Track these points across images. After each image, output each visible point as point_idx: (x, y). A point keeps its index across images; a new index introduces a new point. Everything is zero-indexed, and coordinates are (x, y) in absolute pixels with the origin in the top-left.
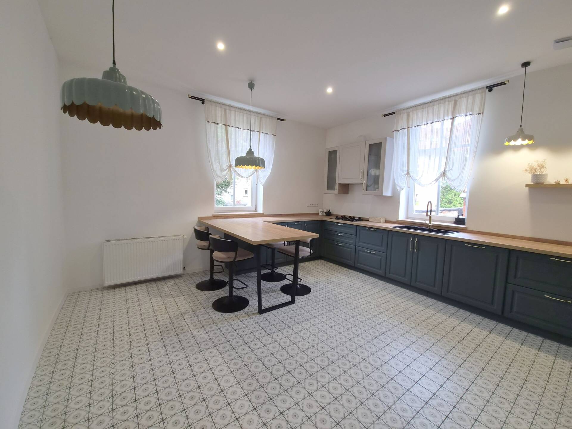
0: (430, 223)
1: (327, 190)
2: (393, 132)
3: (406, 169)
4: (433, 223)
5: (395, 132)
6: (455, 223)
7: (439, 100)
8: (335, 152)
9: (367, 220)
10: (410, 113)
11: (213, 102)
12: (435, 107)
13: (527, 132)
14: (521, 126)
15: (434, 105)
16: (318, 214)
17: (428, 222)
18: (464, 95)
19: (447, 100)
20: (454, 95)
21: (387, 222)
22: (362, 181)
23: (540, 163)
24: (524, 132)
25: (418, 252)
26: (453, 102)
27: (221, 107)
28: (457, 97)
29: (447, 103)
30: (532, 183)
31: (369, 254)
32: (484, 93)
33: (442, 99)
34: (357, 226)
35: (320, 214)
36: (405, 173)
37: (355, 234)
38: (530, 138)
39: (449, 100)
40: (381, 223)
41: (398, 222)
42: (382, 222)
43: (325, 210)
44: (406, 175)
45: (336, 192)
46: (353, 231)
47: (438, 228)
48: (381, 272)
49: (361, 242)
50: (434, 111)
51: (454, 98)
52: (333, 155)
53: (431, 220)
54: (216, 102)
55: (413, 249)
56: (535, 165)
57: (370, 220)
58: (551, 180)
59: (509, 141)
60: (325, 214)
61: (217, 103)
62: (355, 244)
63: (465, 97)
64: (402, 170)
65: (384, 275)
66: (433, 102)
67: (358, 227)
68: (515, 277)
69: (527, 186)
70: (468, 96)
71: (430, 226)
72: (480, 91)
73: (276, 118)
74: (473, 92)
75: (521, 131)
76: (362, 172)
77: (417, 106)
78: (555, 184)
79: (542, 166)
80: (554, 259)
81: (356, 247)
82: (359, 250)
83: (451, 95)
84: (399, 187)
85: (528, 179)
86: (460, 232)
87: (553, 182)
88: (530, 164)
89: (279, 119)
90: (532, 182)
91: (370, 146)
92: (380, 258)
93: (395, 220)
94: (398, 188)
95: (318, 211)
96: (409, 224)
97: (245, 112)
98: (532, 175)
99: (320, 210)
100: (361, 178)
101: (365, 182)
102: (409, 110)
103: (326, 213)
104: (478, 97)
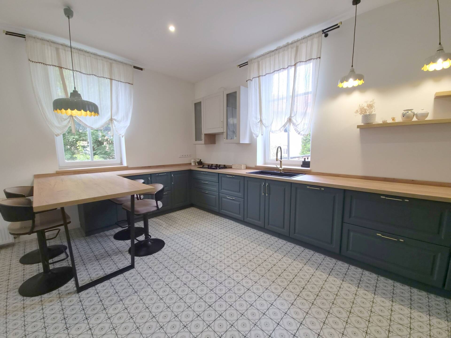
0: (281, 167)
1: (196, 141)
2: (247, 81)
3: (259, 117)
4: (283, 167)
5: (248, 82)
6: (302, 166)
7: (283, 47)
8: (200, 103)
9: (230, 167)
10: (260, 62)
11: (38, 38)
12: (280, 54)
13: (357, 72)
14: (352, 66)
15: (279, 53)
16: (190, 164)
17: (279, 166)
18: (304, 41)
19: (290, 46)
20: (296, 41)
21: (247, 168)
22: (223, 130)
23: (369, 103)
24: (355, 72)
25: (269, 196)
26: (295, 48)
27: (51, 46)
28: (298, 43)
29: (290, 50)
30: (363, 124)
31: (230, 201)
32: (320, 37)
33: (286, 46)
34: (219, 173)
35: (193, 164)
36: (259, 121)
37: (218, 182)
38: (360, 77)
39: (292, 46)
40: (241, 169)
41: (256, 168)
42: (243, 168)
43: (197, 160)
44: (259, 122)
45: (203, 142)
46: (215, 179)
47: (288, 172)
48: (240, 217)
49: (223, 189)
50: (280, 59)
51: (295, 44)
52: (198, 106)
53: (282, 165)
54: (42, 40)
55: (265, 193)
56: (365, 106)
57: (233, 167)
58: (378, 120)
59: (342, 82)
60: (197, 164)
61: (45, 40)
62: (218, 192)
63: (305, 43)
64: (256, 118)
65: (243, 220)
66: (278, 49)
67: (220, 175)
68: (350, 217)
69: (358, 127)
70: (307, 41)
71: (281, 170)
72: (317, 35)
73: (132, 66)
74: (311, 37)
75: (353, 71)
76: (222, 121)
77: (266, 54)
78: (382, 123)
79: (370, 106)
80: (384, 197)
81: (219, 194)
82: (222, 197)
83: (293, 42)
84: (255, 134)
85: (359, 120)
86: (306, 174)
87: (380, 122)
88: (360, 106)
89: (135, 67)
90: (362, 122)
91: (228, 95)
92: (239, 203)
93: (254, 166)
94: (254, 136)
95: (191, 161)
96: (264, 169)
97: (86, 54)
98: (363, 116)
99: (193, 160)
100: (222, 128)
101: (225, 131)
102: (259, 59)
103: (198, 162)
104: (316, 41)
